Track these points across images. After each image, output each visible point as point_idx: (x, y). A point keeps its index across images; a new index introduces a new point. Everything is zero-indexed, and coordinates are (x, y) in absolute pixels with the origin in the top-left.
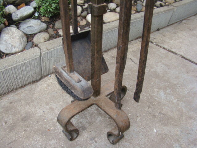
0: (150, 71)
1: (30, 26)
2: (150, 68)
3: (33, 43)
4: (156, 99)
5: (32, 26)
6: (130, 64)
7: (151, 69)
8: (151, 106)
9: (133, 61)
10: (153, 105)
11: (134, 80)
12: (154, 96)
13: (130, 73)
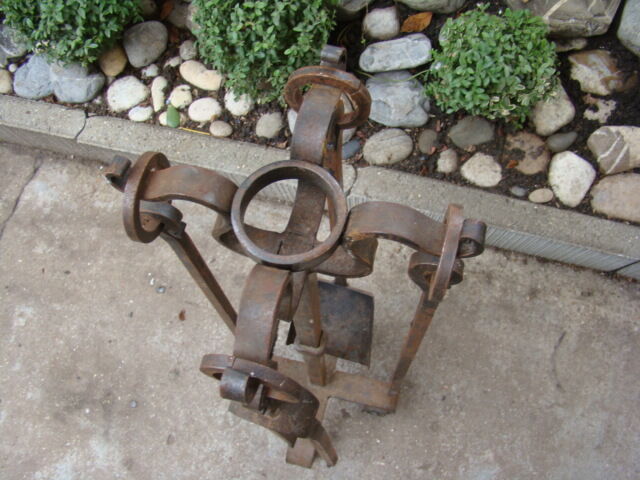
0: (552, 406)
1: (385, 103)
2: (561, 401)
3: (361, 148)
4: (461, 470)
5: (389, 106)
6: (540, 346)
7: (559, 405)
8: (430, 470)
9: (556, 348)
10: (435, 472)
11: (485, 392)
12: (467, 460)
13: (505, 368)
